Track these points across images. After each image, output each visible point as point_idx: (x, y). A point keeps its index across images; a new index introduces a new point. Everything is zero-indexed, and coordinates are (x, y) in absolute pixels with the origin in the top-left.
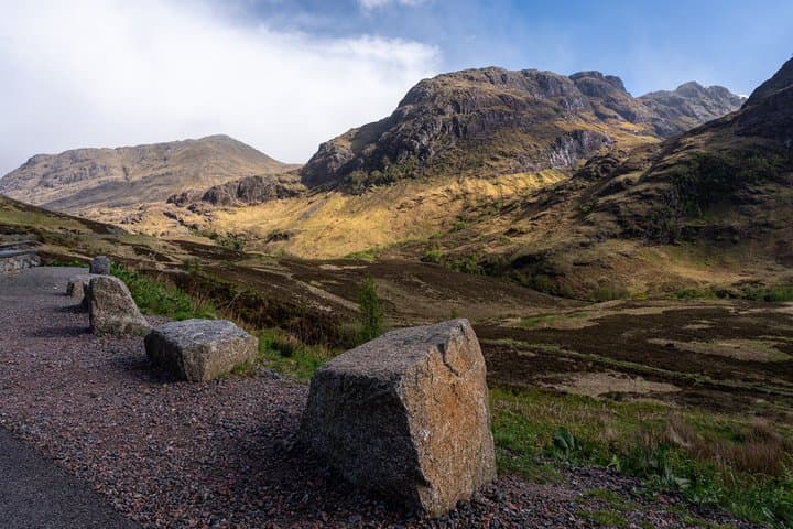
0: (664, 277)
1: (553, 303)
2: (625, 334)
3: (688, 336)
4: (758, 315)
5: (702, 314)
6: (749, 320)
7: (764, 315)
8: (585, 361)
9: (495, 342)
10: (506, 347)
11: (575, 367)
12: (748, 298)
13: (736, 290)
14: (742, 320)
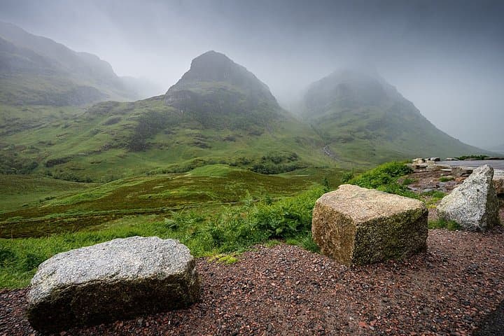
0: (140, 167)
1: (79, 186)
2: (128, 197)
3: (157, 191)
4: (179, 179)
5: (159, 182)
6: (176, 181)
7: (181, 178)
8: (111, 214)
9: (43, 218)
10: (53, 220)
11: (106, 219)
12: (175, 172)
13: (170, 170)
14: (174, 181)
